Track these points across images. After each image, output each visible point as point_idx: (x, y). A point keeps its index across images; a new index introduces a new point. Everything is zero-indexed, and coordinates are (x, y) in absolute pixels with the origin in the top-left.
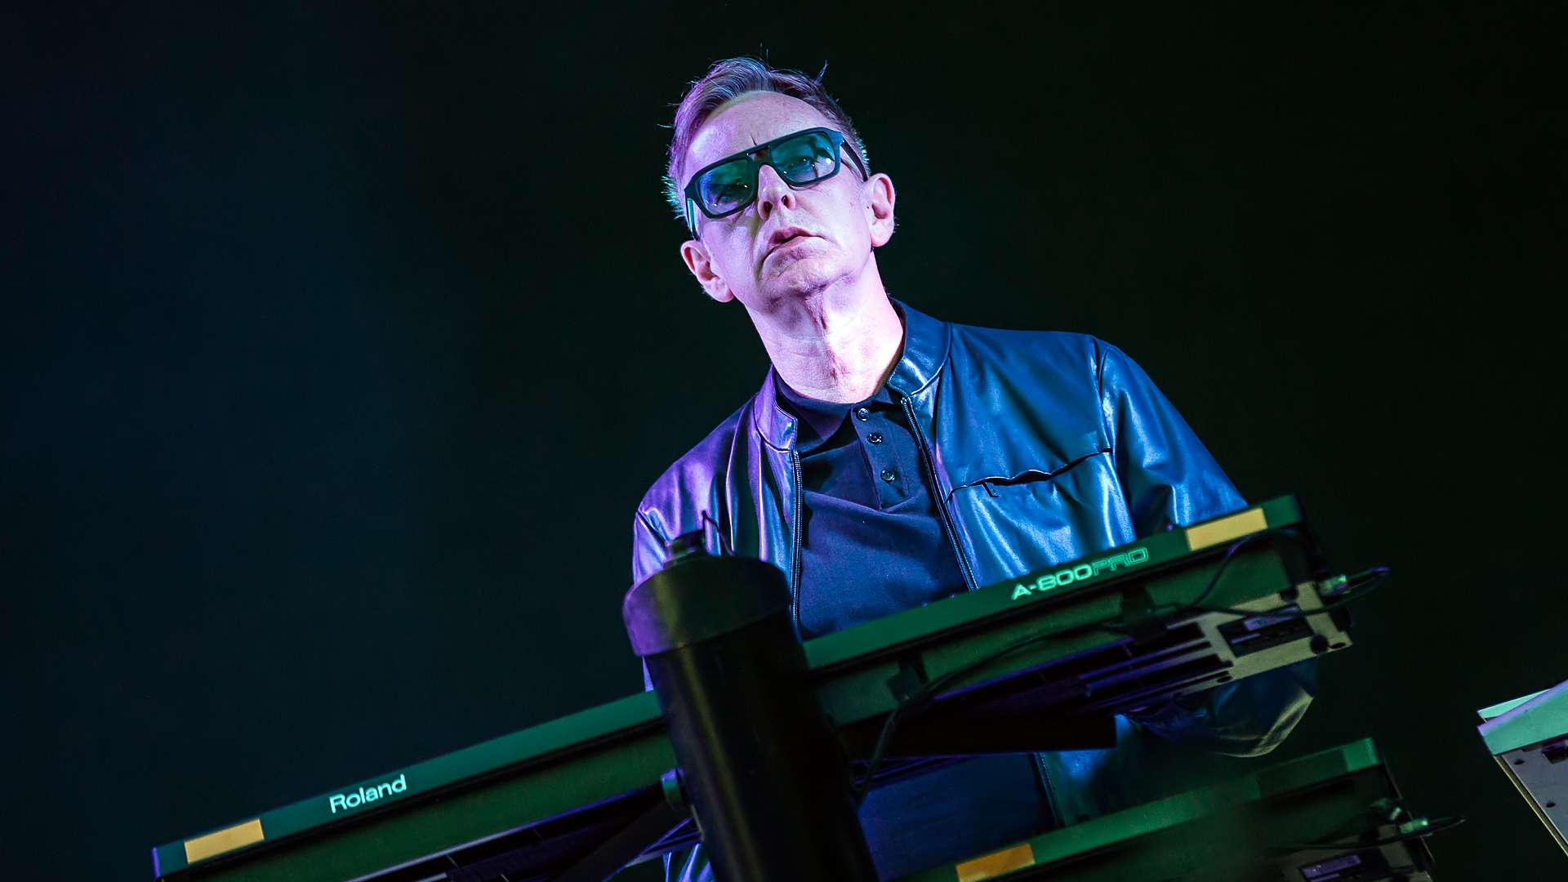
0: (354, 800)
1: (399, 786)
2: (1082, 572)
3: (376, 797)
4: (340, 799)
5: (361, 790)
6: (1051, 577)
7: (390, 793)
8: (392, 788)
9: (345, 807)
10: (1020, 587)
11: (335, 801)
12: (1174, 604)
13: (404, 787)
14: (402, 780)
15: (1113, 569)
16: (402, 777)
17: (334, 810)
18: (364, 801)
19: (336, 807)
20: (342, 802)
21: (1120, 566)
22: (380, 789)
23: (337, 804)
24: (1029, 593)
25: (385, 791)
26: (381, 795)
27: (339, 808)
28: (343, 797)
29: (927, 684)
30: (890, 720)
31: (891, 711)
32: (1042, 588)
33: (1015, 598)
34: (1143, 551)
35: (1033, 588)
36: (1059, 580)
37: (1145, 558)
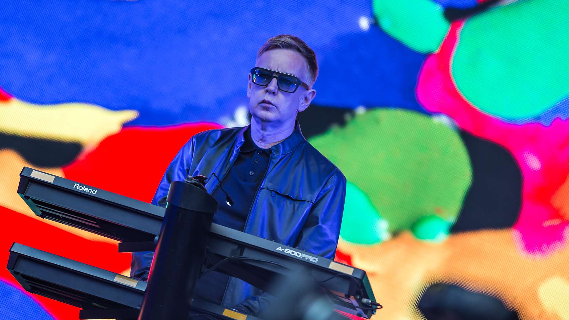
0: (81, 188)
1: (94, 192)
2: (298, 254)
3: (87, 191)
4: (78, 185)
5: (85, 187)
6: (290, 250)
7: (91, 192)
8: (92, 191)
9: (77, 188)
10: (280, 247)
11: (76, 185)
13: (95, 193)
14: (96, 192)
15: (306, 259)
16: (97, 190)
17: (74, 187)
18: (83, 190)
20: (78, 187)
21: (309, 259)
22: (89, 189)
23: (76, 186)
24: (281, 251)
25: (90, 191)
26: (88, 192)
27: (76, 187)
28: (79, 185)
29: (241, 257)
30: (225, 260)
31: (227, 257)
32: (285, 252)
33: (277, 249)
34: (317, 259)
35: (283, 250)
36: (291, 252)
37: (316, 262)
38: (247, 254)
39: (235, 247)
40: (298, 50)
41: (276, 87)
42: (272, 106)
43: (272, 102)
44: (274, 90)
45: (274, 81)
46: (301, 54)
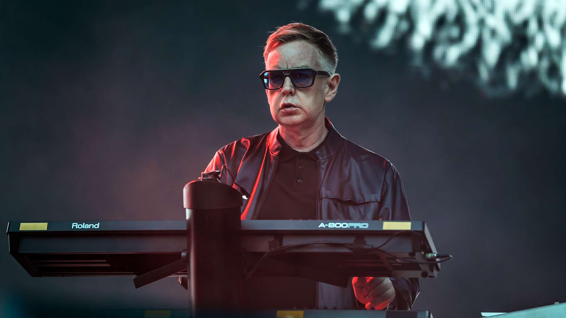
0: (80, 226)
1: (96, 226)
2: (344, 225)
3: (88, 228)
4: (76, 225)
5: (84, 224)
6: (334, 224)
7: (93, 227)
8: (94, 226)
9: (77, 228)
10: (322, 224)
11: (74, 225)
12: (372, 246)
13: (98, 227)
14: (98, 225)
15: (355, 227)
16: (99, 223)
18: (83, 228)
19: (74, 227)
20: (76, 226)
21: (358, 227)
22: (90, 225)
23: (75, 226)
24: (325, 227)
25: (92, 226)
26: (90, 228)
27: (75, 227)
28: (77, 224)
29: (281, 247)
30: (265, 255)
31: (266, 252)
32: (329, 227)
33: (319, 227)
34: (367, 224)
35: (326, 225)
36: (336, 225)
37: (367, 227)
38: (288, 242)
39: (272, 239)
40: (304, 38)
41: (291, 86)
42: (295, 109)
43: (293, 103)
44: (290, 90)
45: (288, 81)
46: (308, 41)
